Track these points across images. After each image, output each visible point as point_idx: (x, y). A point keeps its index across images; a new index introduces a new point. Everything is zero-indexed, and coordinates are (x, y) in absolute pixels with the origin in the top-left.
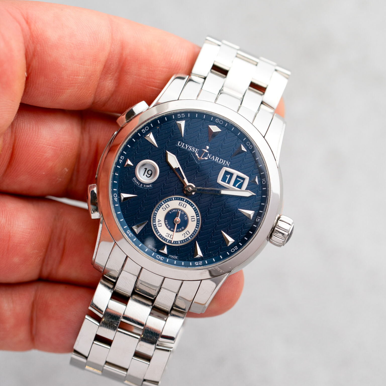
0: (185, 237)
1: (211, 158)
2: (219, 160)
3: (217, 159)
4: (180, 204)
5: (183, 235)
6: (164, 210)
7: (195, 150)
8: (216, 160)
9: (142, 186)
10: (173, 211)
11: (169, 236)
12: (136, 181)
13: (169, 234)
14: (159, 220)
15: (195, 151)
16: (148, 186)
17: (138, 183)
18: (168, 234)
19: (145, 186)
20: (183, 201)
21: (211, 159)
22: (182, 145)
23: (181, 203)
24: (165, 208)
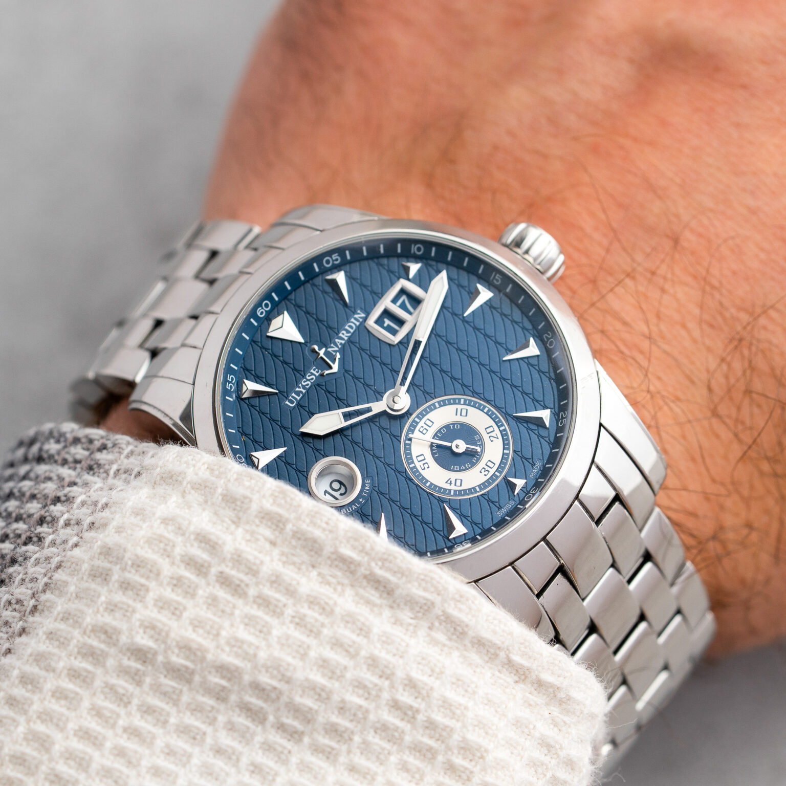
0: (498, 438)
1: (337, 346)
2: (348, 332)
3: (343, 334)
4: (421, 432)
5: (492, 441)
6: (428, 467)
7: (312, 374)
8: (346, 336)
9: (363, 500)
10: (435, 450)
11: (487, 468)
12: (349, 510)
13: (484, 468)
14: (446, 482)
15: (315, 375)
16: (366, 488)
17: (356, 506)
18: (483, 470)
19: (366, 493)
20: (417, 423)
21: (340, 346)
22: (296, 399)
23: (421, 430)
24: (424, 464)
